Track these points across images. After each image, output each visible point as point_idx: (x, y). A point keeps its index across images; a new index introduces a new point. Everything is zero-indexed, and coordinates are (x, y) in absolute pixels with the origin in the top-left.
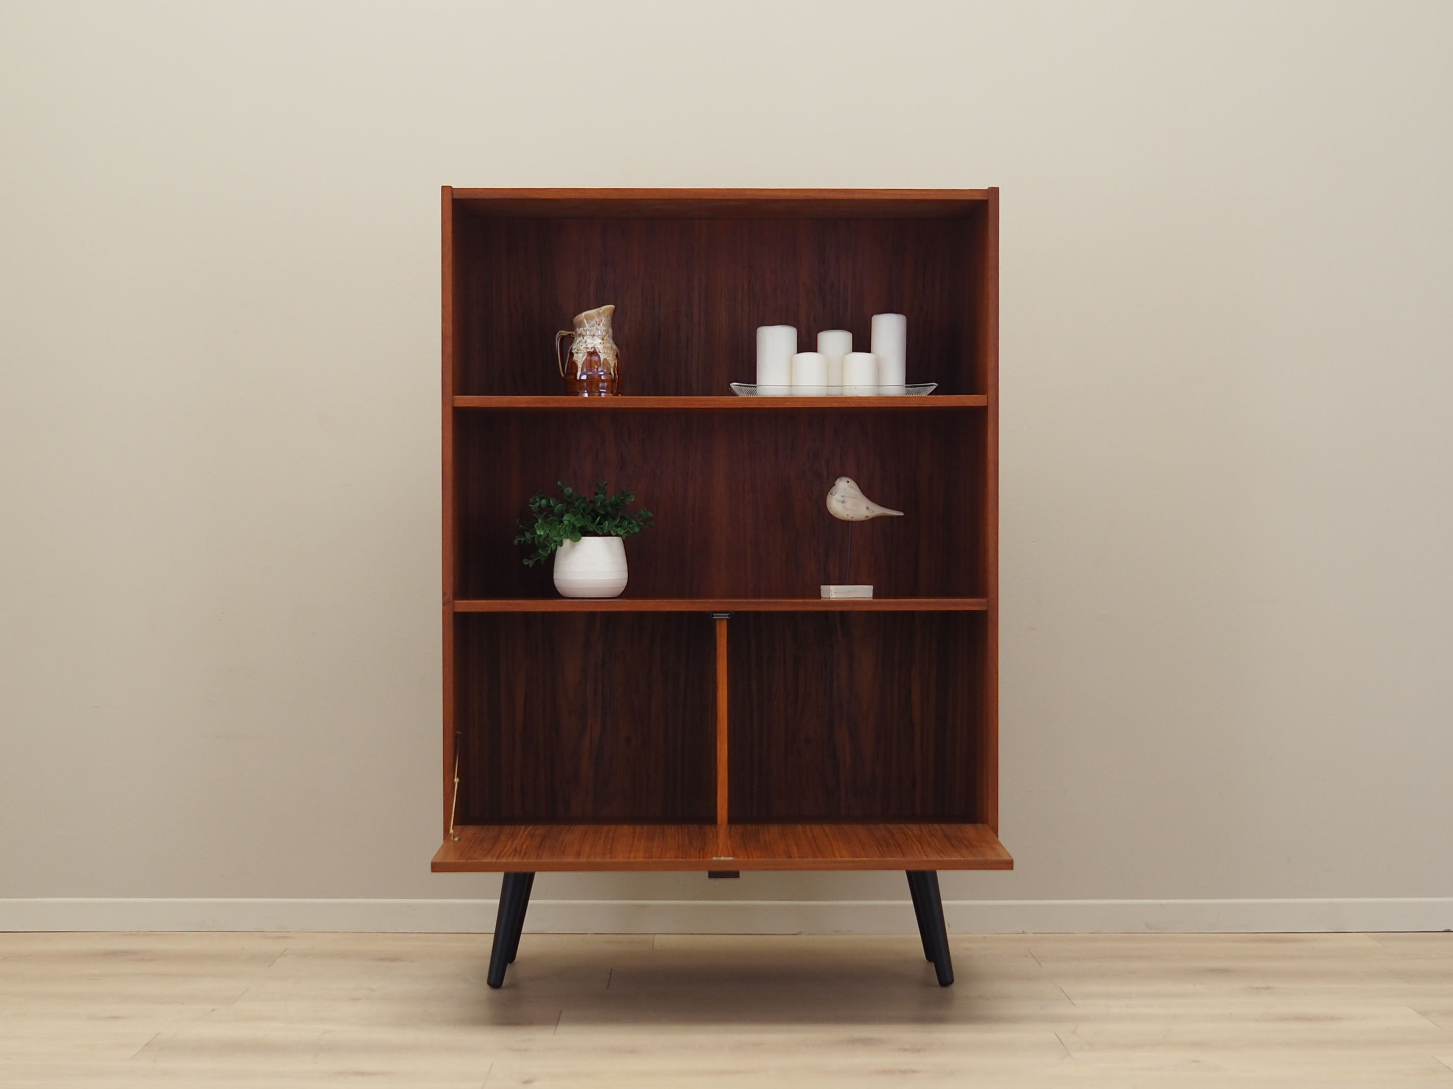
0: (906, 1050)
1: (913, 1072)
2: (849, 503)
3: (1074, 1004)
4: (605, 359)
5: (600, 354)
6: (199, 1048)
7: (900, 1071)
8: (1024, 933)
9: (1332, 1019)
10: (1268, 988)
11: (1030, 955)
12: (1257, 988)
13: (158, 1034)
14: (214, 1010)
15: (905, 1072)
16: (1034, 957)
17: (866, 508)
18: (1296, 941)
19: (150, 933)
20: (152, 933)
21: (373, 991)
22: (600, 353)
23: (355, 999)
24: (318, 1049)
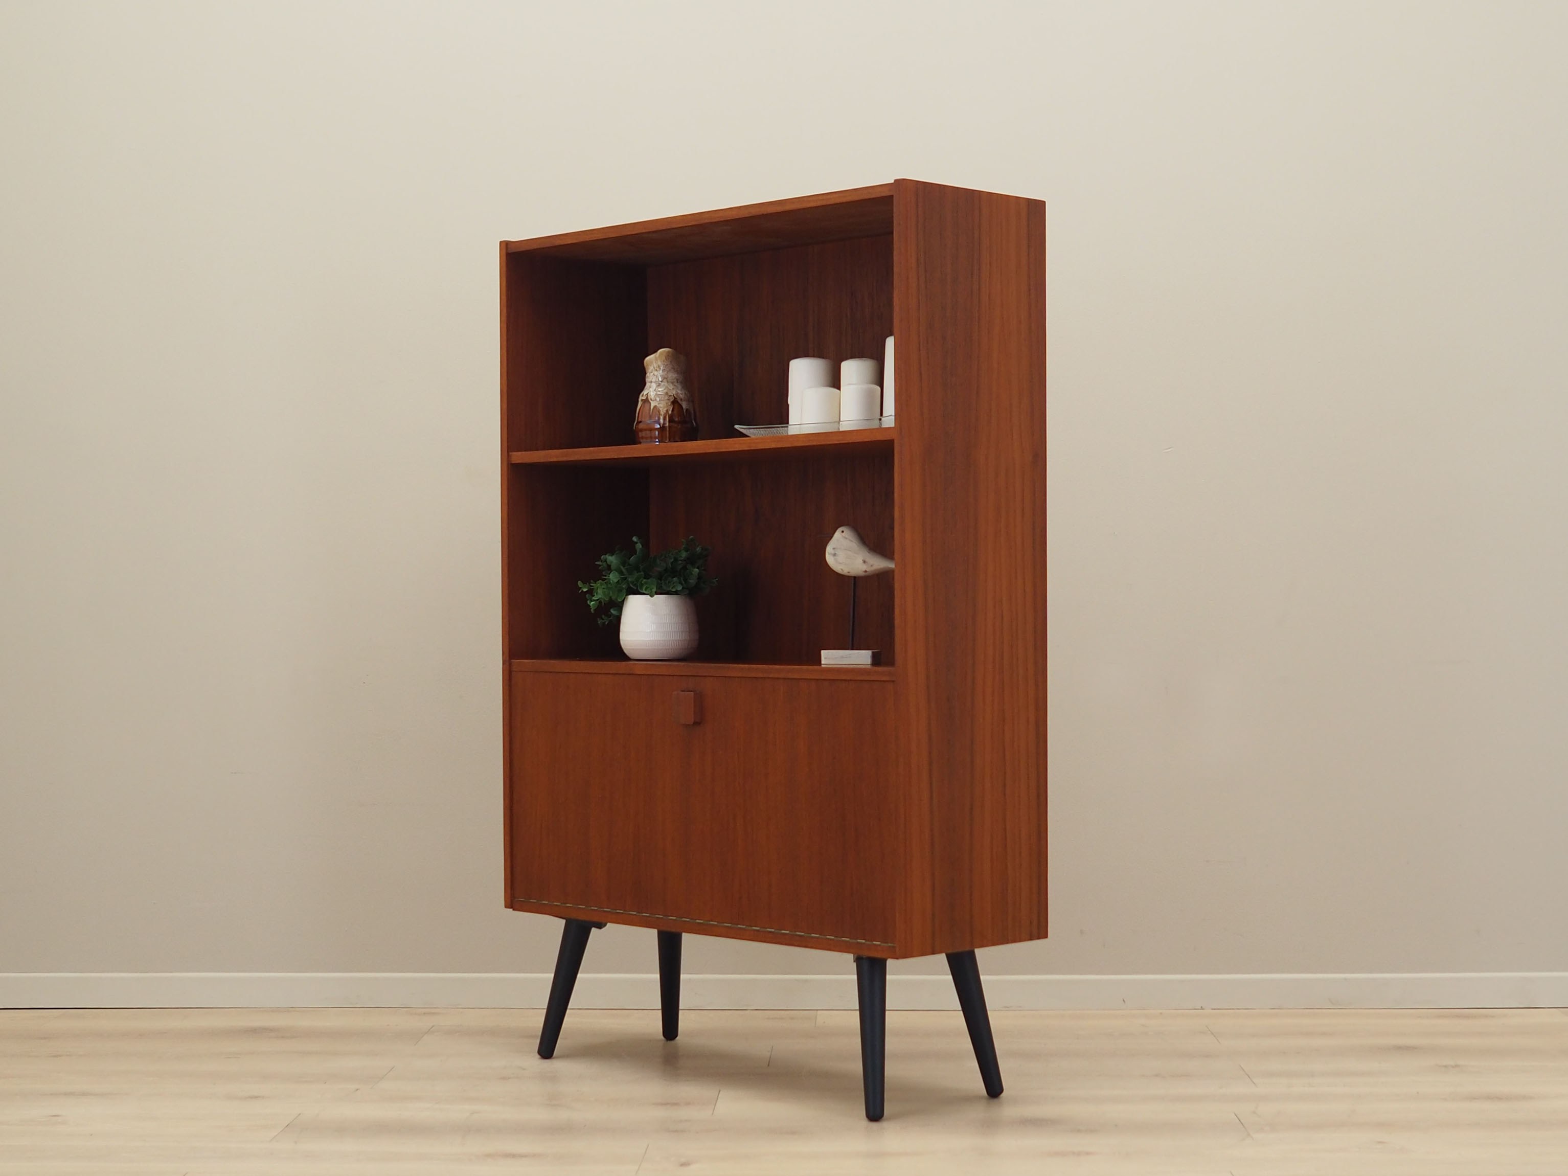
0: (1079, 1131)
1: (1088, 1154)
2: (841, 556)
3: (1254, 1083)
4: (655, 407)
5: (651, 402)
6: (342, 1129)
7: (1073, 1153)
8: (1202, 1008)
9: (1525, 1098)
10: (1456, 1066)
11: (1209, 1032)
12: (1446, 1066)
13: (300, 1114)
14: (357, 1090)
15: (1079, 1154)
16: (1212, 1034)
17: (862, 562)
18: (1486, 1016)
19: (290, 1009)
20: (294, 1009)
21: (524, 1069)
22: (651, 400)
23: (504, 1078)
24: (467, 1130)
